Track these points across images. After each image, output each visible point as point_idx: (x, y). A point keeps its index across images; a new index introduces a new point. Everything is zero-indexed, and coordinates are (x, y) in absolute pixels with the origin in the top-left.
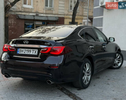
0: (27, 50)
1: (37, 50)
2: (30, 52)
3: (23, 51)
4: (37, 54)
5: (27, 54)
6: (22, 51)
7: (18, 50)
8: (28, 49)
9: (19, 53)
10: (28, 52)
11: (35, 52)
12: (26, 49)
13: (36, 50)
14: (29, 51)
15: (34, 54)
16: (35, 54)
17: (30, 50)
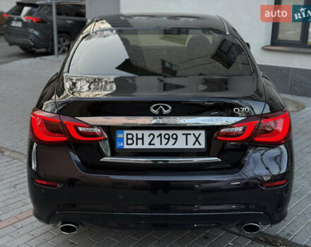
0: (160, 135)
1: (203, 133)
2: (172, 141)
3: (142, 139)
4: (203, 146)
5: (163, 146)
6: (137, 139)
7: (119, 136)
8: (163, 132)
9: (126, 147)
10: (164, 141)
11: (197, 140)
12: (156, 133)
13: (197, 133)
14: (168, 139)
15: (190, 146)
16: (197, 146)
17: (171, 132)
